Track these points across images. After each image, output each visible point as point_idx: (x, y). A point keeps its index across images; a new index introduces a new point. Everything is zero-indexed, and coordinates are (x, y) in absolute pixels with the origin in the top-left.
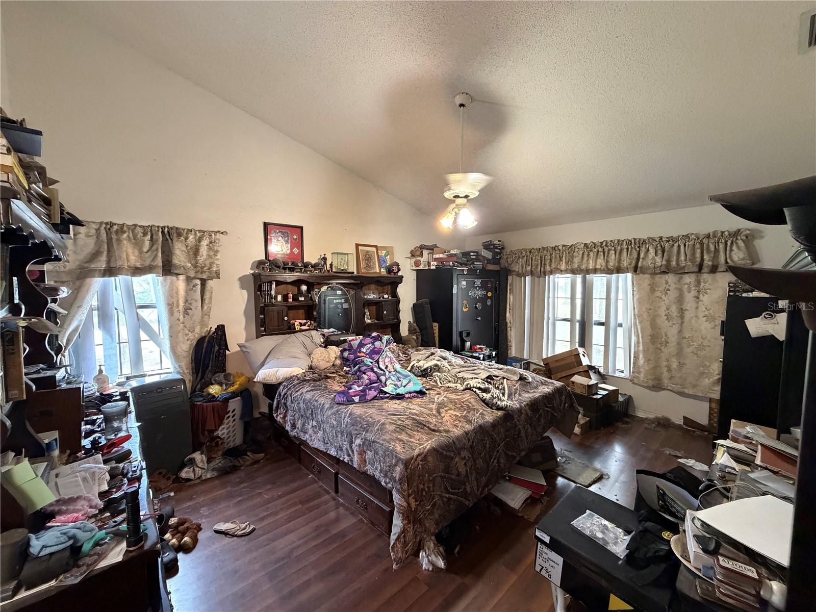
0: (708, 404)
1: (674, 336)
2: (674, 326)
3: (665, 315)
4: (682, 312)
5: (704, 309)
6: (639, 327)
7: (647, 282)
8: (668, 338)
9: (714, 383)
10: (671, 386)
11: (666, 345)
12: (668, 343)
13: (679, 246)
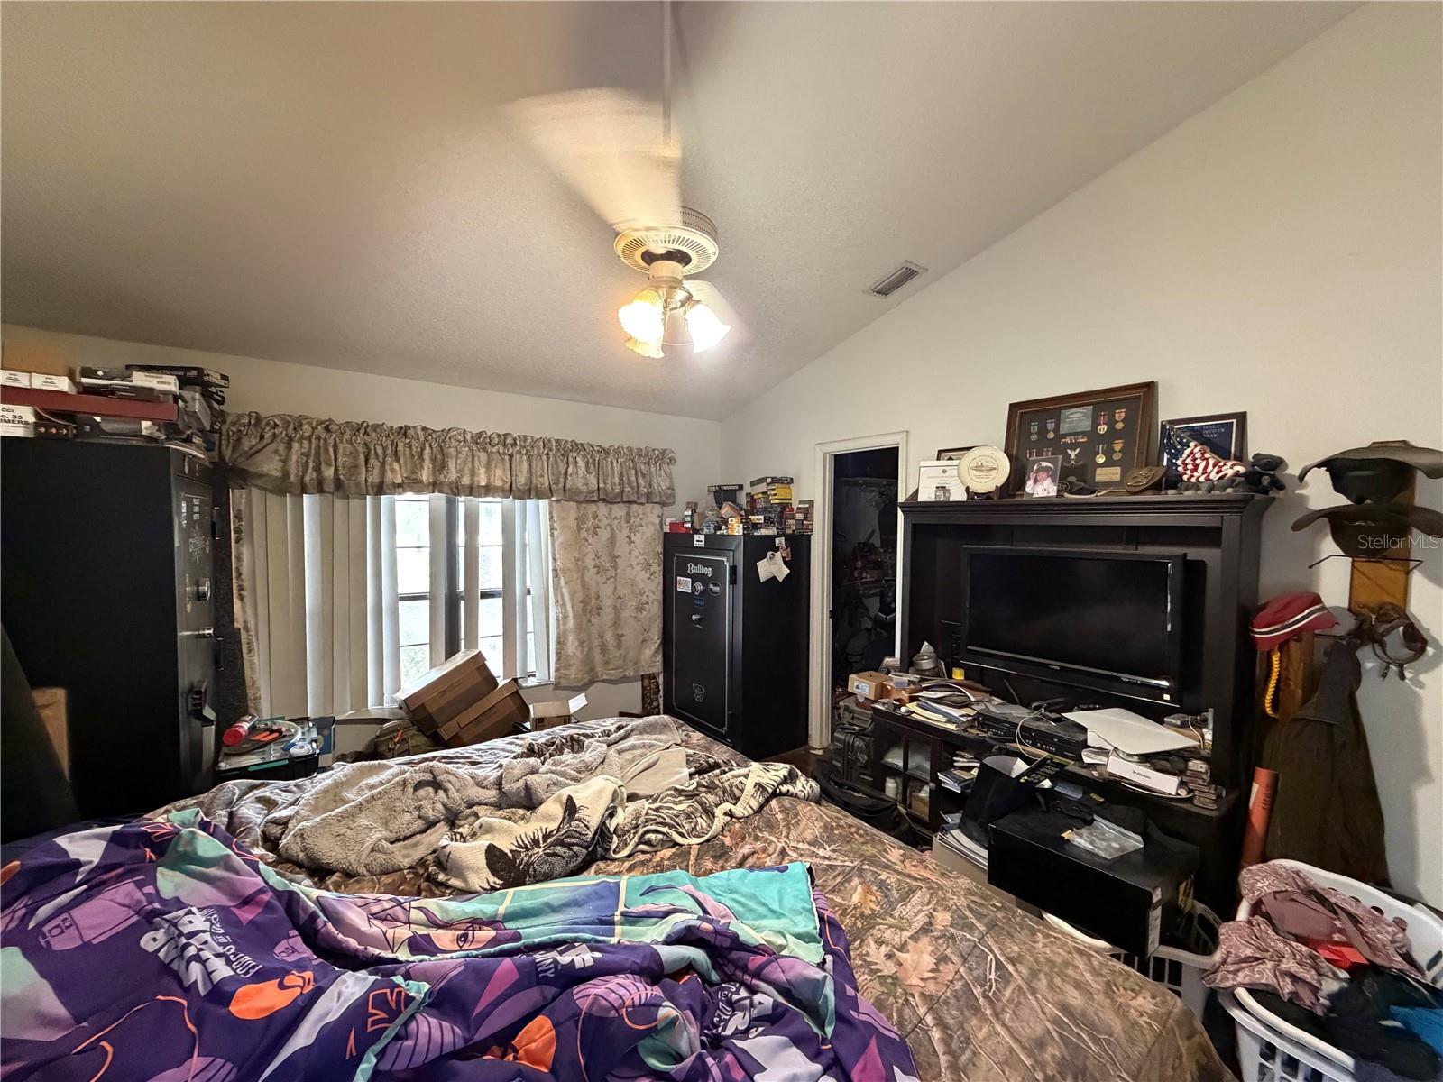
0: (640, 683)
1: (608, 597)
2: (608, 582)
3: (594, 567)
4: (614, 558)
5: (638, 554)
6: (565, 591)
7: (573, 515)
8: (601, 601)
9: (656, 651)
10: (607, 674)
11: (599, 615)
12: (601, 608)
13: (612, 462)
